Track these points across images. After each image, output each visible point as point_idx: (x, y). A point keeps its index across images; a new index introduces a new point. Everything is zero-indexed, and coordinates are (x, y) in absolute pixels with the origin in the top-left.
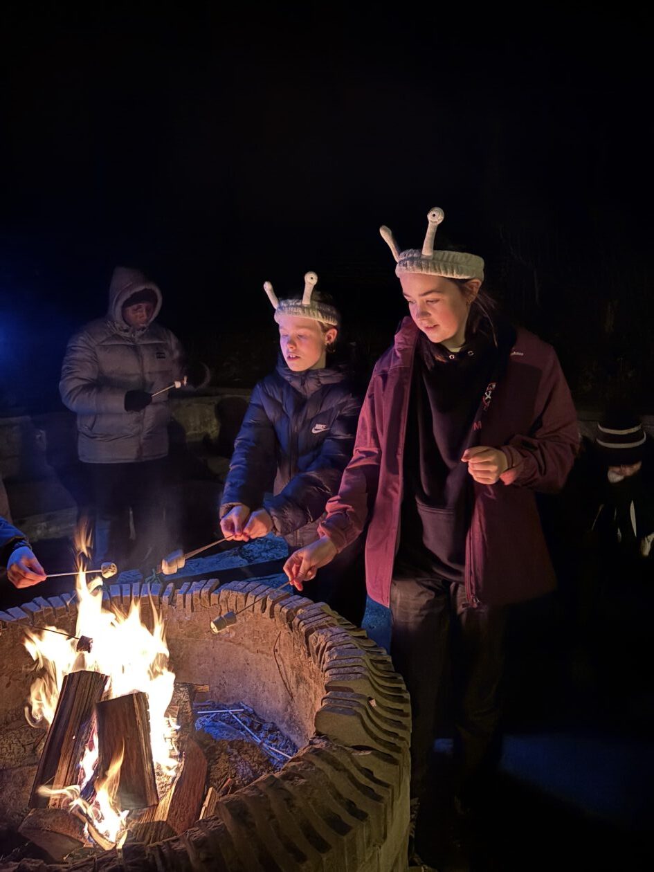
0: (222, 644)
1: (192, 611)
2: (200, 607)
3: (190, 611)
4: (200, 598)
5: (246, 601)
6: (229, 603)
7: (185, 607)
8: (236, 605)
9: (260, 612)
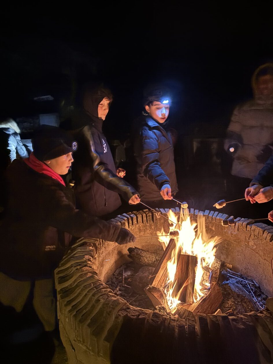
0: (249, 250)
1: (238, 231)
2: (242, 230)
3: (237, 230)
4: (242, 226)
5: (263, 234)
6: (255, 232)
7: (235, 228)
8: (258, 234)
9: (269, 241)
